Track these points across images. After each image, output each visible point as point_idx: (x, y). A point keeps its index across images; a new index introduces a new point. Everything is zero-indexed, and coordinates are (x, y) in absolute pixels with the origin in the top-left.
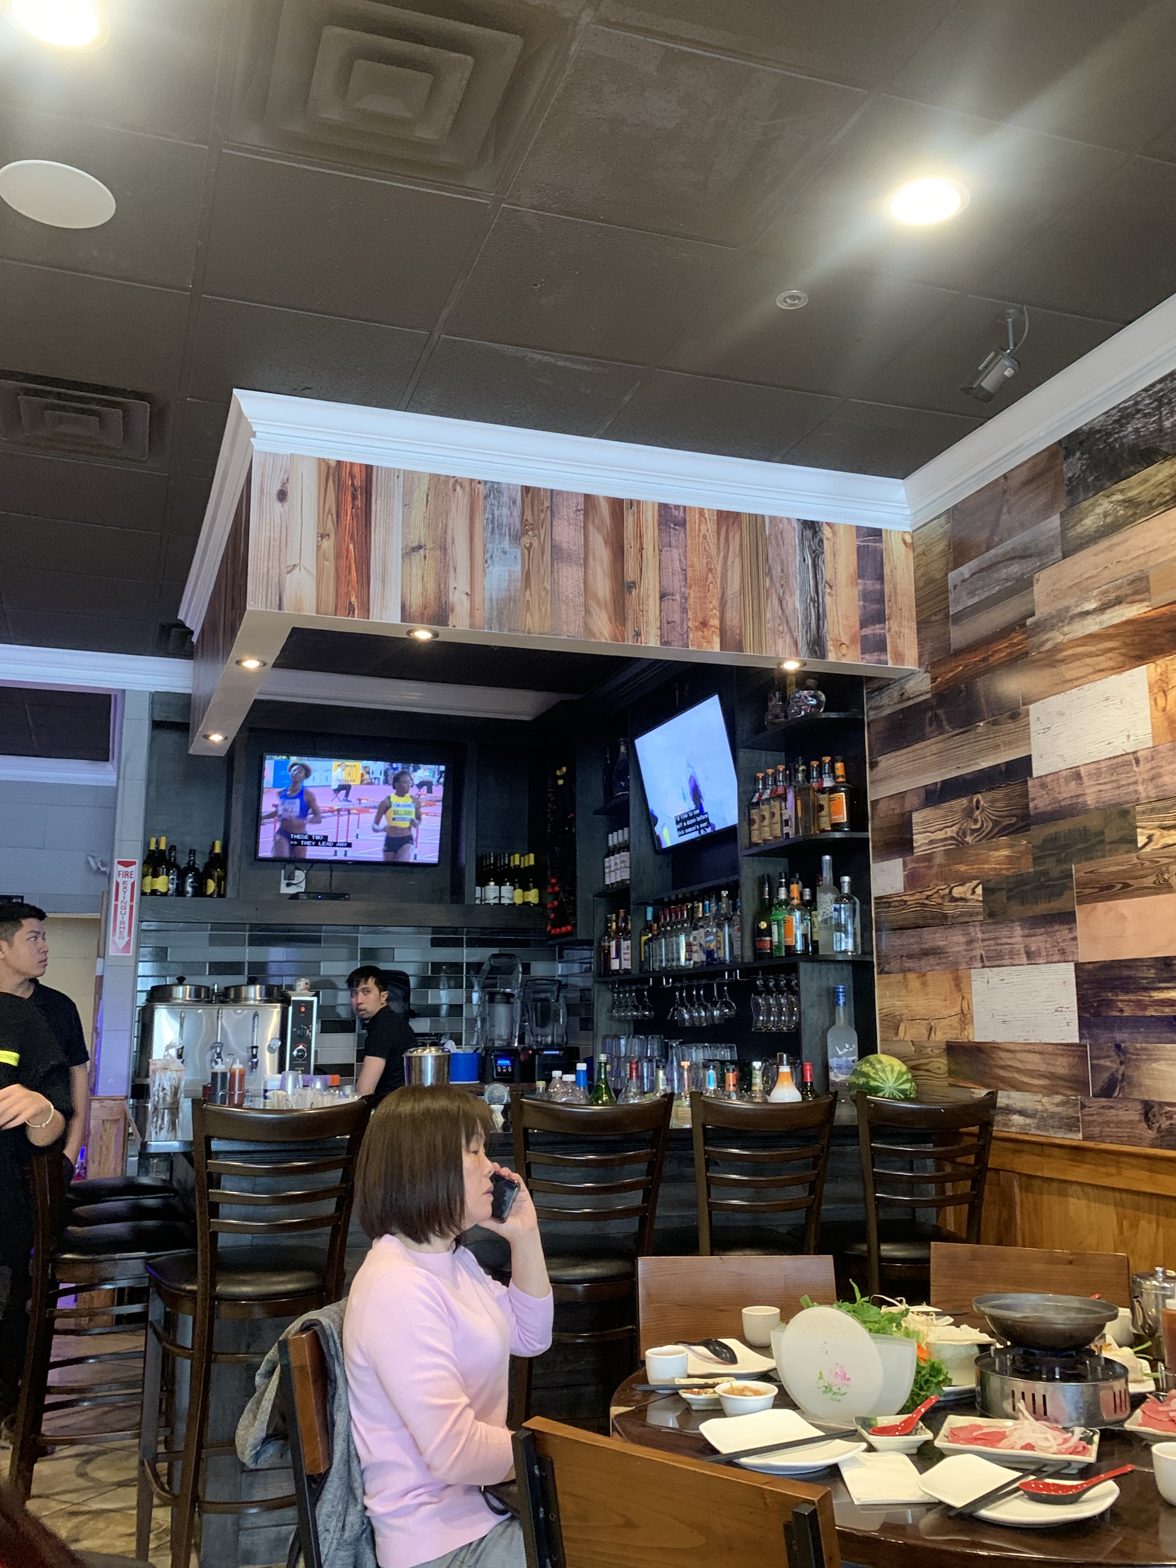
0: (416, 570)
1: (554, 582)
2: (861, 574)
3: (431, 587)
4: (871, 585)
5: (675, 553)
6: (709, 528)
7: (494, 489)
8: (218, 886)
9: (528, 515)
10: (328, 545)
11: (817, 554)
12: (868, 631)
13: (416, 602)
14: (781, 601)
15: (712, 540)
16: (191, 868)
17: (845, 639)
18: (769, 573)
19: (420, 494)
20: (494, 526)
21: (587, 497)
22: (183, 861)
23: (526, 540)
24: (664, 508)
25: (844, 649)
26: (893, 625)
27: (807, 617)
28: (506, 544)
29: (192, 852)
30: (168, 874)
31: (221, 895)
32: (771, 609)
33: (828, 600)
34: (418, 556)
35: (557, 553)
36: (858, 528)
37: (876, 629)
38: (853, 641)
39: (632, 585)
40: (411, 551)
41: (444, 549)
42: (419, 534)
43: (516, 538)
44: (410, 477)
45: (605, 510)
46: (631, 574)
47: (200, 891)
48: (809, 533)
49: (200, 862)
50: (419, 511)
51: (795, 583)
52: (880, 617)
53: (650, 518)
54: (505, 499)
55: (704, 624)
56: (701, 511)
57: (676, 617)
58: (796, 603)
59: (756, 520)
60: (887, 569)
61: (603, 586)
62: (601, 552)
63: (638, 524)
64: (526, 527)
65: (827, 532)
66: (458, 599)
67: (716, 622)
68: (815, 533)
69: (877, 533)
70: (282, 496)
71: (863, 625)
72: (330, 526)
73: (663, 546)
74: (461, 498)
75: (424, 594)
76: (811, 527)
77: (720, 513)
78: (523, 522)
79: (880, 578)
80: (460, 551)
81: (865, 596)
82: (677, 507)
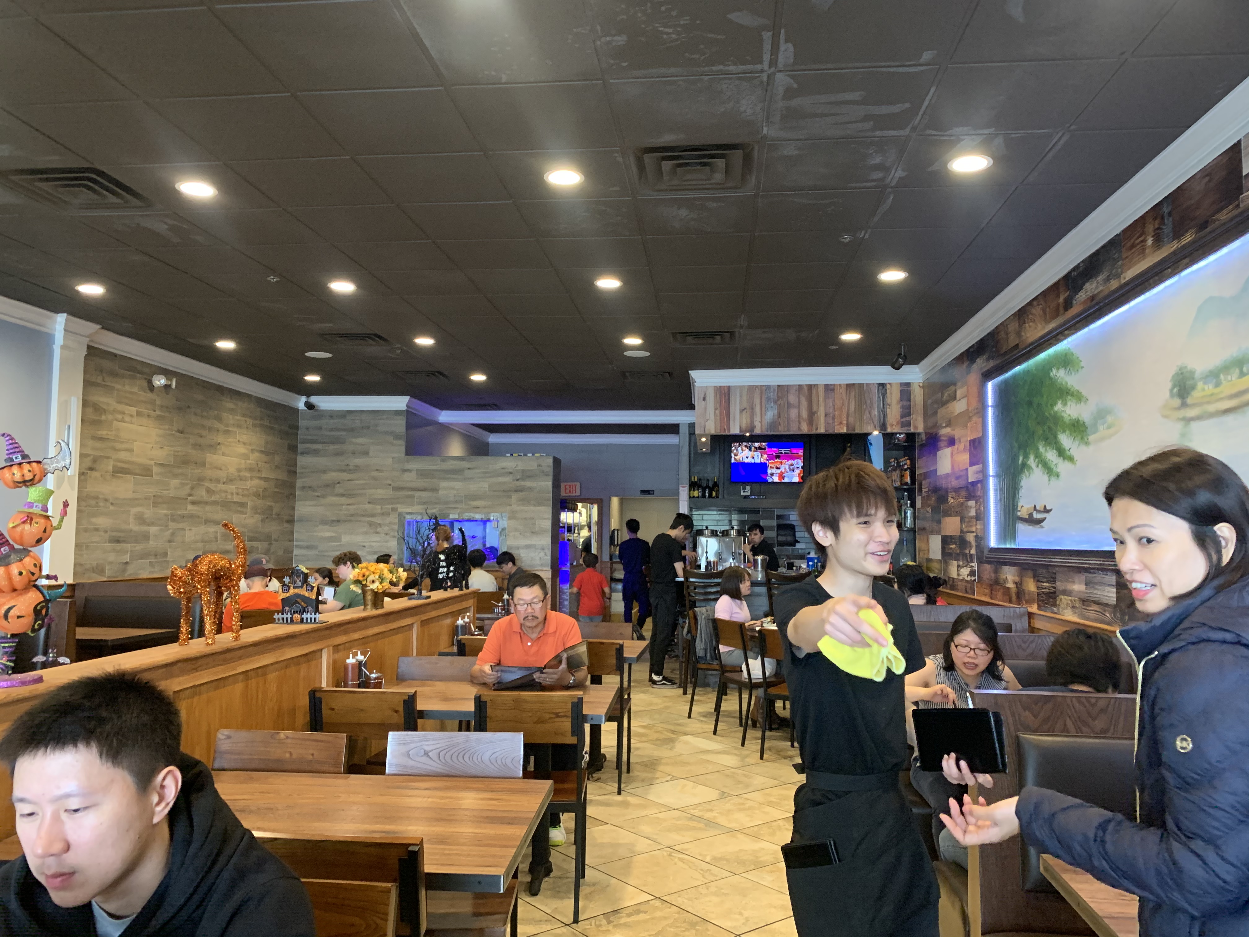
0: (744, 416)
1: (788, 415)
2: (901, 399)
3: (749, 421)
4: (906, 403)
5: (831, 400)
6: (843, 390)
7: (768, 387)
8: (716, 494)
9: (780, 394)
10: (717, 412)
11: (884, 395)
12: (904, 420)
13: (744, 426)
14: (870, 413)
15: (844, 395)
16: (708, 486)
17: (895, 423)
18: (866, 403)
19: (745, 392)
20: (769, 399)
21: (800, 386)
22: (704, 485)
23: (779, 402)
24: (826, 386)
25: (894, 427)
26: (914, 416)
27: (880, 416)
28: (772, 404)
29: (708, 480)
30: (698, 490)
31: (718, 497)
32: (866, 415)
33: (888, 410)
34: (744, 412)
35: (789, 405)
36: (901, 383)
37: (907, 419)
38: (897, 423)
39: (815, 412)
40: (742, 411)
41: (752, 409)
42: (745, 405)
43: (775, 402)
44: (742, 387)
45: (806, 388)
46: (815, 409)
47: (710, 496)
48: (881, 387)
49: (711, 484)
50: (745, 397)
51: (876, 406)
52: (909, 414)
53: (821, 391)
54: (772, 390)
55: (841, 423)
56: (840, 385)
57: (831, 422)
58: (875, 412)
59: (861, 385)
60: (912, 397)
61: (805, 414)
62: (804, 403)
63: (817, 393)
64: (779, 398)
65: (888, 386)
66: (758, 425)
67: (845, 422)
68: (883, 387)
69: (908, 384)
70: (704, 399)
71: (902, 417)
72: (718, 406)
73: (826, 398)
74: (758, 392)
75: (747, 423)
76: (882, 385)
77: (847, 385)
78: (778, 397)
79: (909, 400)
80: (758, 409)
81: (903, 407)
82: (831, 385)
